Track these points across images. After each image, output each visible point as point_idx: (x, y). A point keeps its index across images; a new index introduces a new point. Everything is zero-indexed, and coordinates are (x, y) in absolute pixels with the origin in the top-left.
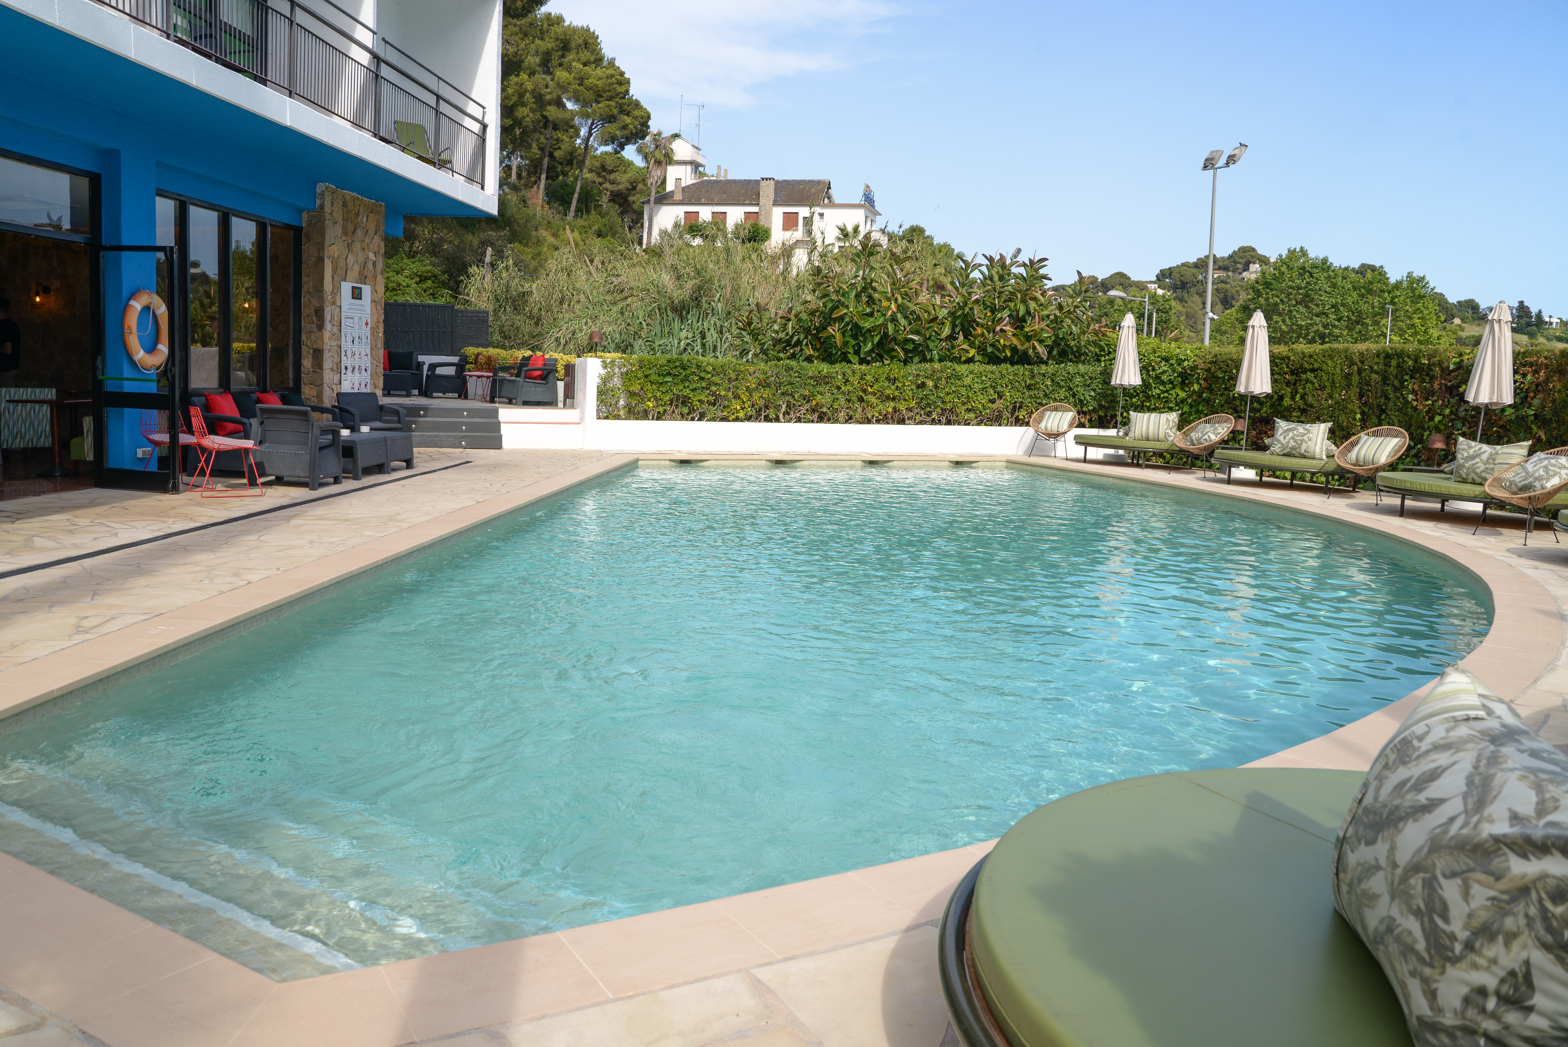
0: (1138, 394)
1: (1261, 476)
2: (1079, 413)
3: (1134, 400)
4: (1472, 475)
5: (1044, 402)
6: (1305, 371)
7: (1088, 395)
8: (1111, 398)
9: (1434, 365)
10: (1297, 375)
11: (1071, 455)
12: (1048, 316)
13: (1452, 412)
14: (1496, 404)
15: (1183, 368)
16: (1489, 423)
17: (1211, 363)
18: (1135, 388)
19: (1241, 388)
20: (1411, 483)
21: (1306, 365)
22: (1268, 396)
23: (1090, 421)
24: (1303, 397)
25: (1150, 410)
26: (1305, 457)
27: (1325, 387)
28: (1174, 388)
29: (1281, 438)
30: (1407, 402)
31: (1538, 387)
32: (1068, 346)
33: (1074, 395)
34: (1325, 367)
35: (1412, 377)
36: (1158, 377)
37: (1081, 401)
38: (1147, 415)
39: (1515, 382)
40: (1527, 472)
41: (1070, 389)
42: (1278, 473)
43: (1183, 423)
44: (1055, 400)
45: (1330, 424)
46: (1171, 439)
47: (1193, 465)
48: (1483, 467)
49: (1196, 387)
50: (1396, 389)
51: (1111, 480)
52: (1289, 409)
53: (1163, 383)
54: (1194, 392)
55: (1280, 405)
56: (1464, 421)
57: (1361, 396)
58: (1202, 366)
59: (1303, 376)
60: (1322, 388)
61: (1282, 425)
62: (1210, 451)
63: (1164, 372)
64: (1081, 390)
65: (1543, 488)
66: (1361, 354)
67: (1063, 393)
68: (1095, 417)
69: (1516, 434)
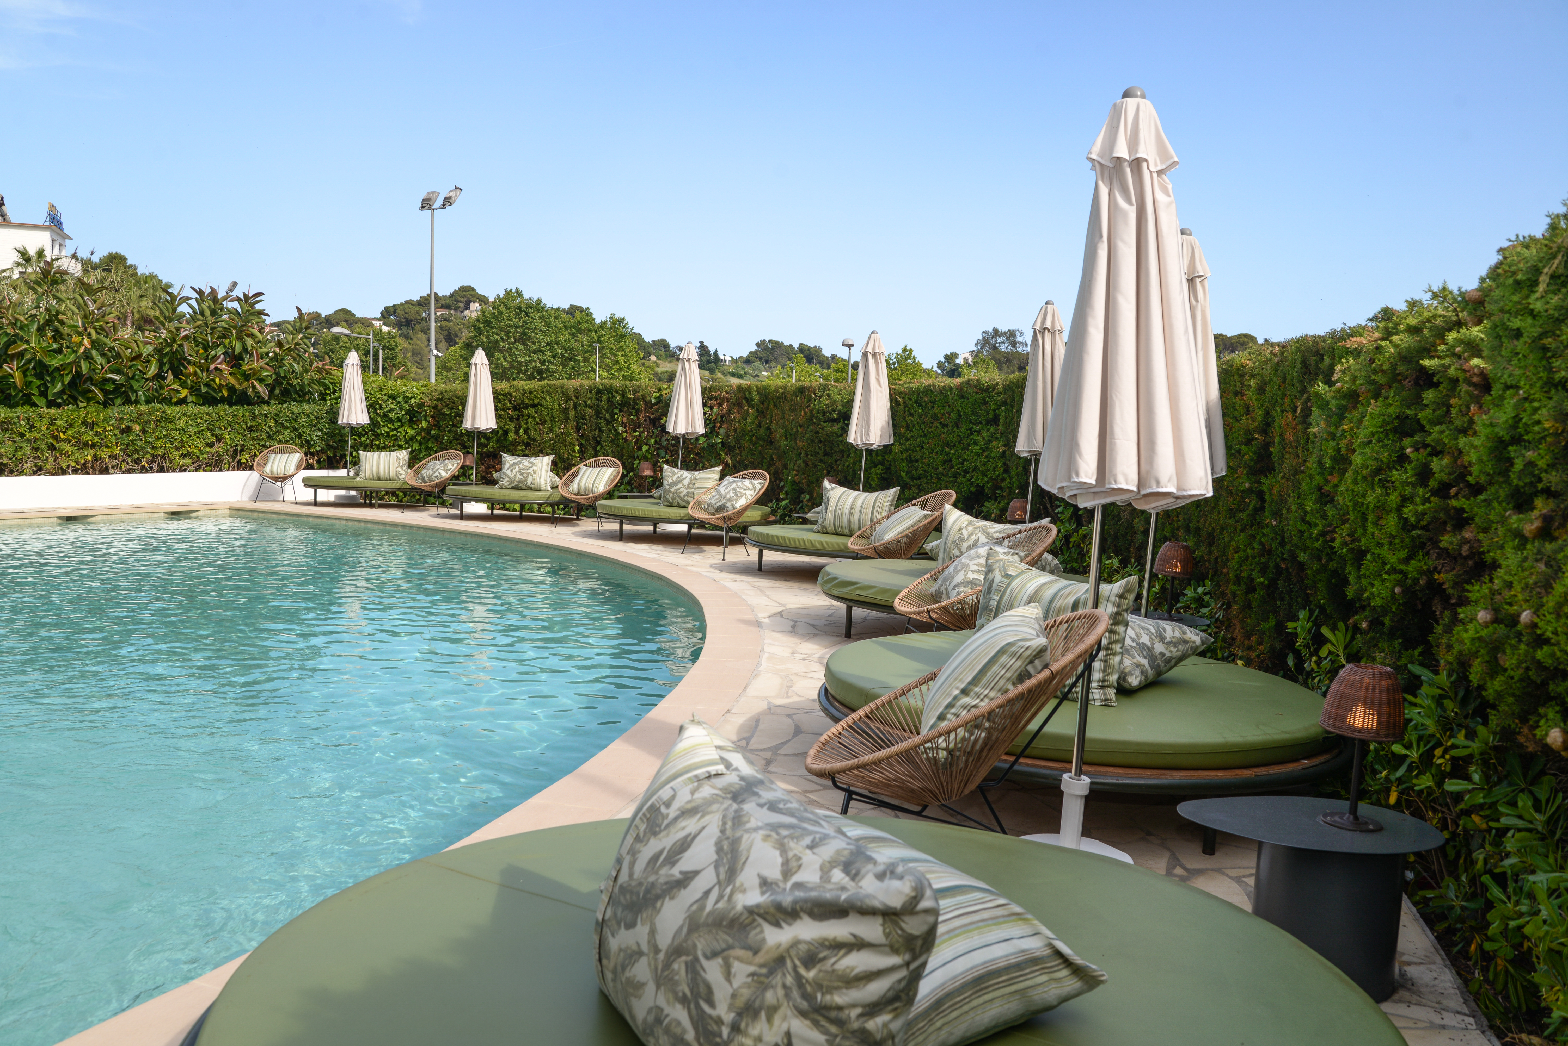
0: (366, 433)
1: (492, 509)
2: (306, 454)
3: (363, 439)
4: (677, 499)
5: (268, 444)
6: (526, 407)
7: (315, 436)
8: (338, 438)
9: (638, 399)
10: (519, 410)
11: (300, 499)
12: (267, 354)
13: (656, 442)
14: (691, 434)
15: (411, 406)
16: (687, 451)
17: (437, 400)
18: (363, 426)
19: (468, 425)
20: (627, 509)
21: (527, 401)
22: (493, 431)
23: (319, 462)
24: (526, 432)
25: (380, 449)
26: (531, 489)
27: (545, 421)
28: (402, 426)
29: (508, 472)
30: (618, 434)
31: (723, 418)
32: (291, 385)
33: (300, 436)
34: (544, 403)
35: (621, 411)
36: (385, 415)
37: (307, 442)
38: (376, 454)
39: (705, 414)
40: (720, 495)
41: (295, 429)
42: (508, 505)
43: (413, 461)
44: (280, 442)
45: (552, 457)
46: (402, 477)
47: (426, 502)
48: (685, 492)
49: (424, 424)
50: (608, 422)
51: (344, 522)
52: (513, 443)
53: (391, 421)
54: (423, 429)
55: (506, 439)
56: (667, 449)
57: (578, 429)
58: (429, 403)
59: (525, 412)
60: (543, 422)
61: (508, 459)
62: (442, 487)
63: (392, 410)
64: (307, 430)
65: (734, 508)
66: (576, 390)
67: (287, 434)
68: (323, 457)
69: (709, 460)
